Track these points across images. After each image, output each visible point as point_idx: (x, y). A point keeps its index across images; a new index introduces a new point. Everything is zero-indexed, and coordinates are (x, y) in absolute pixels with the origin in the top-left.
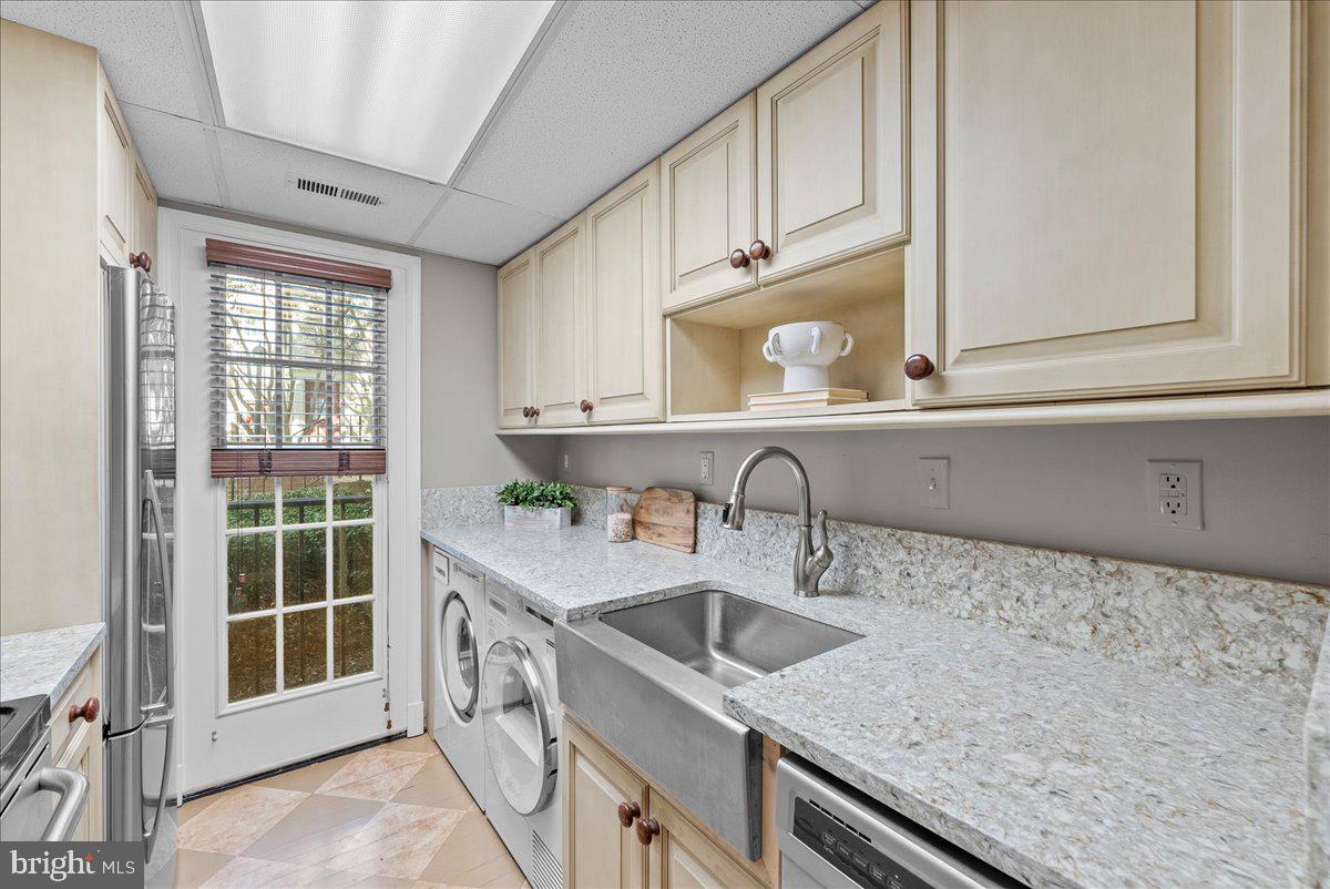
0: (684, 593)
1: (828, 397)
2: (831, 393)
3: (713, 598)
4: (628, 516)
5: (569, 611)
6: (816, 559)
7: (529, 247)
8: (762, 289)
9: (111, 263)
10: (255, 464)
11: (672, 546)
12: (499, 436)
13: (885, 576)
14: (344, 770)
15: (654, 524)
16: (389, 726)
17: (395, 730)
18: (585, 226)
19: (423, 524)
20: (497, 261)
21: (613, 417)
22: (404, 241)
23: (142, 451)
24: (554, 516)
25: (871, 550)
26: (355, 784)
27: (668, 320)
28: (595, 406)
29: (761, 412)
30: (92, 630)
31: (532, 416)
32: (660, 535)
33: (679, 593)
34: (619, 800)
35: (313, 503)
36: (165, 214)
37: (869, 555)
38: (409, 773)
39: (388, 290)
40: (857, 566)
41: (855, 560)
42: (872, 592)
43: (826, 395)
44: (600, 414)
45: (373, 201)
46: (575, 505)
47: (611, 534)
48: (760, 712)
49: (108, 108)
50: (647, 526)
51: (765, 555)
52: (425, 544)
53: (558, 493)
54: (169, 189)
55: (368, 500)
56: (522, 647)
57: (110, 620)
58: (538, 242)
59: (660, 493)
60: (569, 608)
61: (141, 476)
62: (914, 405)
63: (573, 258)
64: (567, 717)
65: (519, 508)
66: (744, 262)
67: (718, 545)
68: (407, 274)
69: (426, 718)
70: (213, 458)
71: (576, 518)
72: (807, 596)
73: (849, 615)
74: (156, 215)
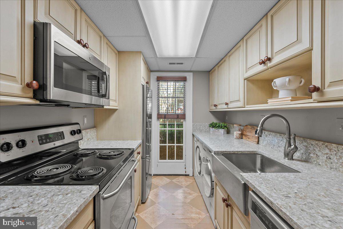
0: (249, 153)
1: (291, 99)
2: (292, 97)
3: (258, 156)
4: (240, 132)
5: (215, 151)
6: (291, 149)
7: (215, 66)
8: (269, 69)
9: (143, 84)
10: (163, 117)
11: (251, 141)
12: (210, 111)
13: (321, 158)
14: (177, 178)
15: (247, 135)
16: (186, 172)
17: (187, 173)
18: (227, 59)
19: (193, 130)
20: (209, 70)
21: (233, 106)
22: (189, 69)
23: (147, 114)
24: (222, 131)
25: (315, 148)
26: (179, 182)
27: (246, 80)
28: (229, 103)
29: (272, 104)
30: (140, 141)
31: (216, 106)
32: (249, 138)
33: (247, 153)
34: (223, 196)
35: (173, 125)
36: (151, 73)
37: (315, 150)
38: (189, 183)
39: (186, 81)
40: (310, 153)
41: (309, 151)
42: (315, 162)
43: (290, 98)
44: (230, 106)
45: (182, 64)
46: (227, 129)
47: (235, 137)
48: (247, 179)
49: (143, 60)
50: (246, 136)
51: (279, 147)
52: (193, 135)
53: (223, 125)
54: (152, 69)
55: (182, 125)
56: (208, 159)
57: (142, 140)
58: (217, 64)
59: (249, 127)
60: (214, 150)
61: (146, 118)
62: (314, 101)
63: (225, 67)
64: (215, 176)
65: (213, 128)
66: (263, 62)
67: (265, 142)
68: (190, 77)
69: (193, 173)
70: (158, 115)
71: (228, 132)
72: (288, 159)
73: (299, 167)
74: (150, 73)
